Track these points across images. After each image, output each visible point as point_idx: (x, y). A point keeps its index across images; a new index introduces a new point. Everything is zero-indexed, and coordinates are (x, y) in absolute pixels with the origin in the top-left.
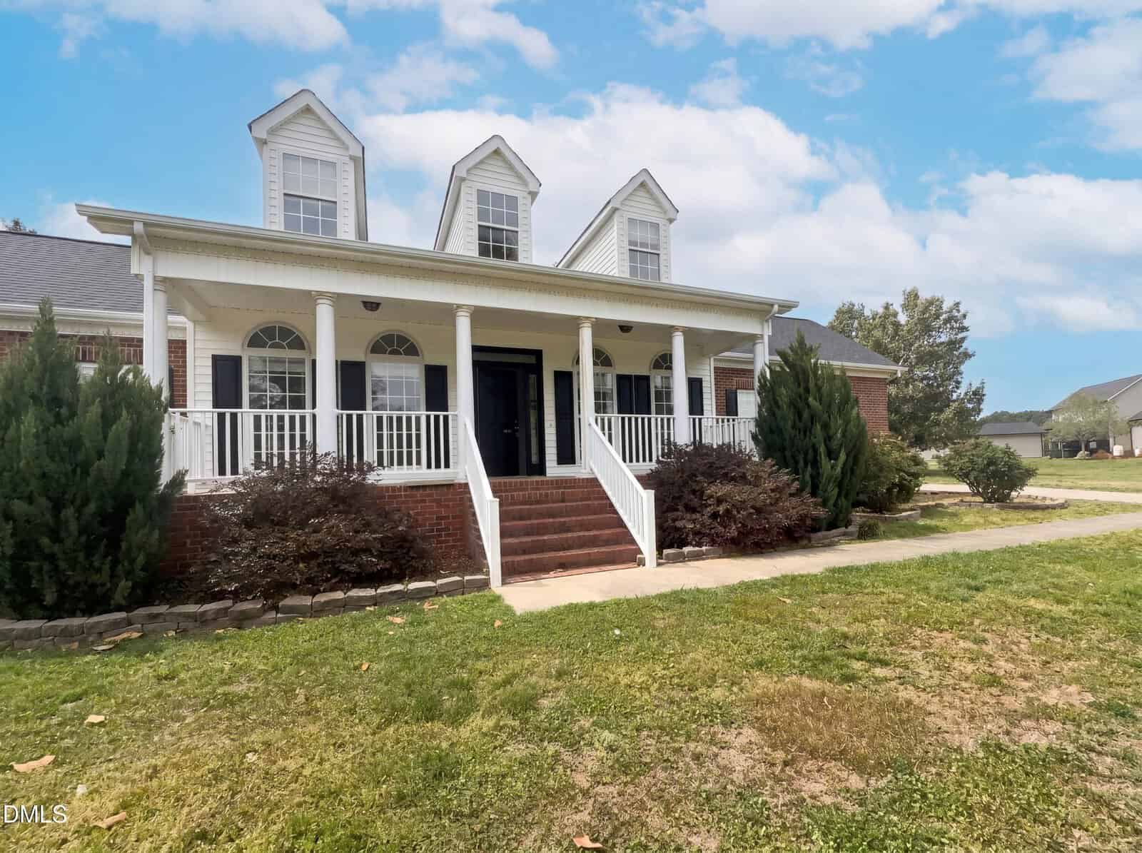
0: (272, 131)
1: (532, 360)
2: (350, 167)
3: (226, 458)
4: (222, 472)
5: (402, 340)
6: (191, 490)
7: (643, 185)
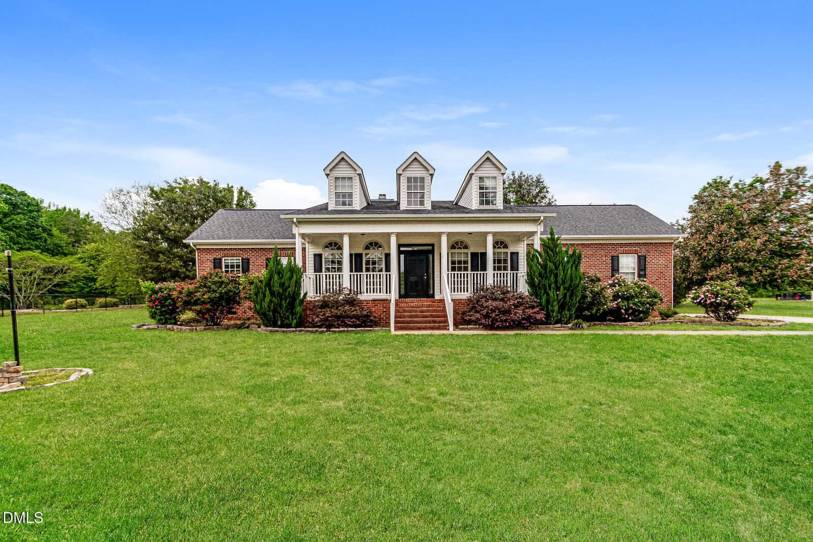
0: (331, 170)
1: (430, 248)
2: (358, 178)
3: (318, 289)
4: (317, 294)
5: (376, 244)
6: (308, 299)
7: (488, 158)
